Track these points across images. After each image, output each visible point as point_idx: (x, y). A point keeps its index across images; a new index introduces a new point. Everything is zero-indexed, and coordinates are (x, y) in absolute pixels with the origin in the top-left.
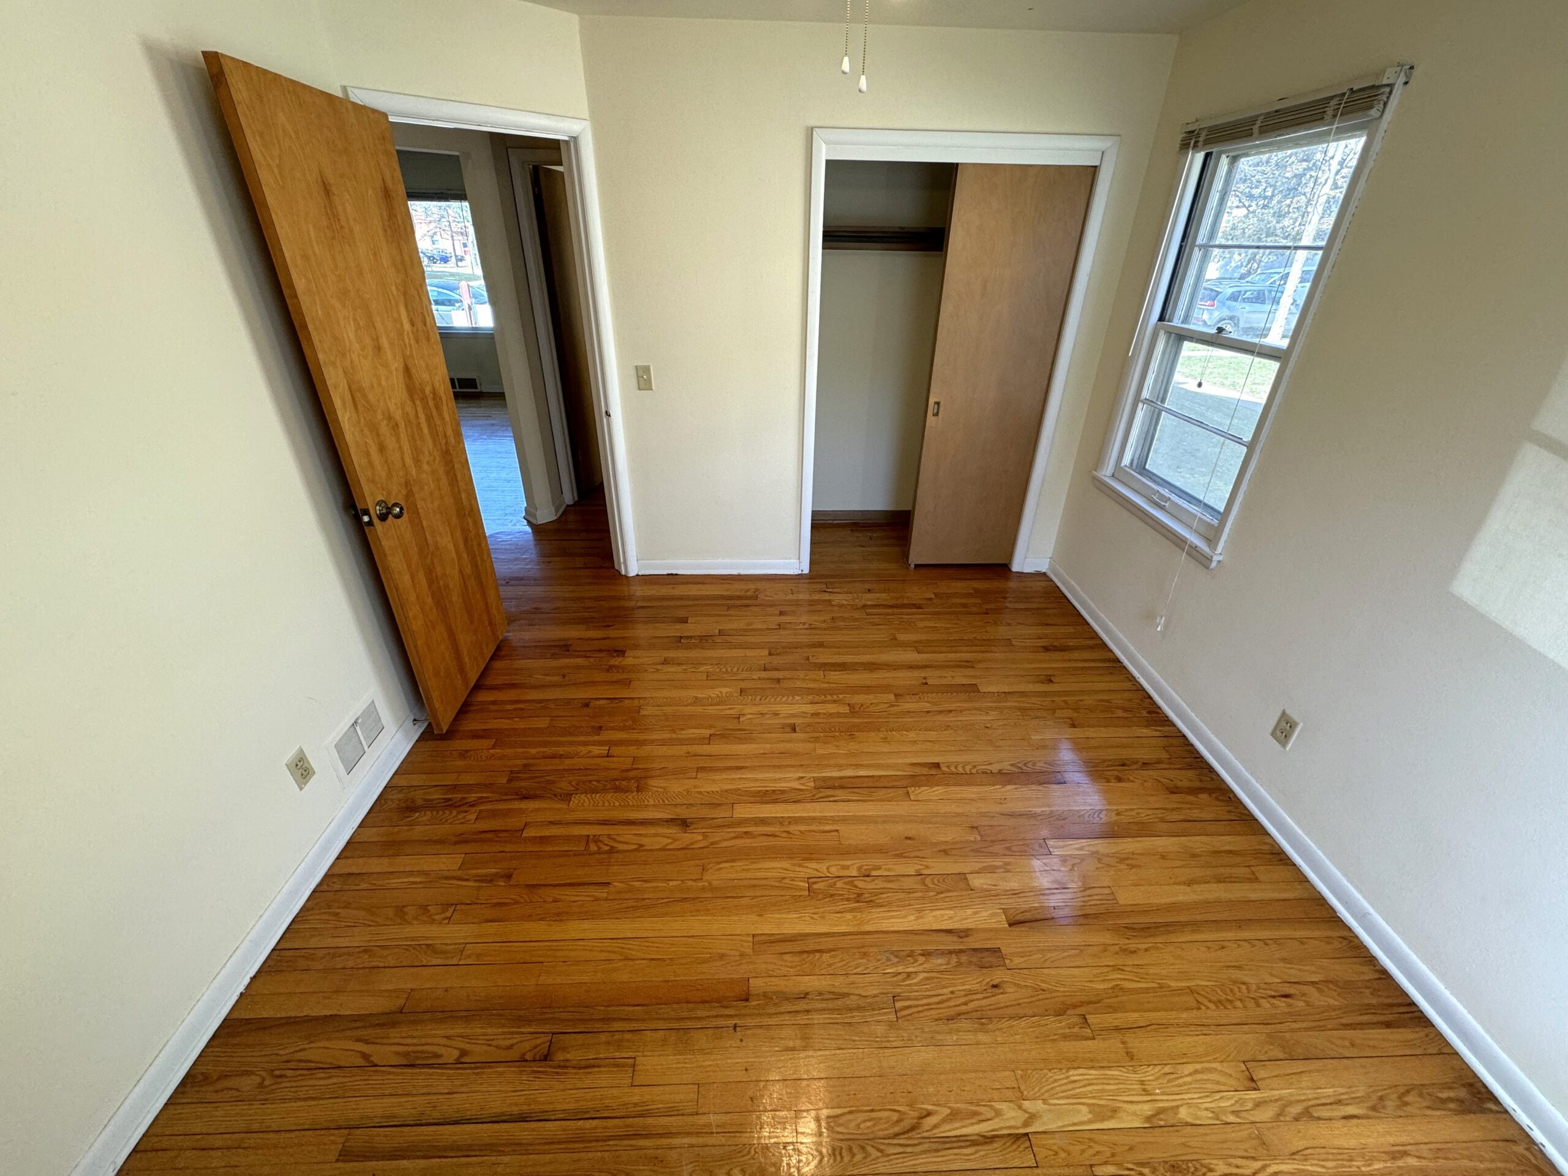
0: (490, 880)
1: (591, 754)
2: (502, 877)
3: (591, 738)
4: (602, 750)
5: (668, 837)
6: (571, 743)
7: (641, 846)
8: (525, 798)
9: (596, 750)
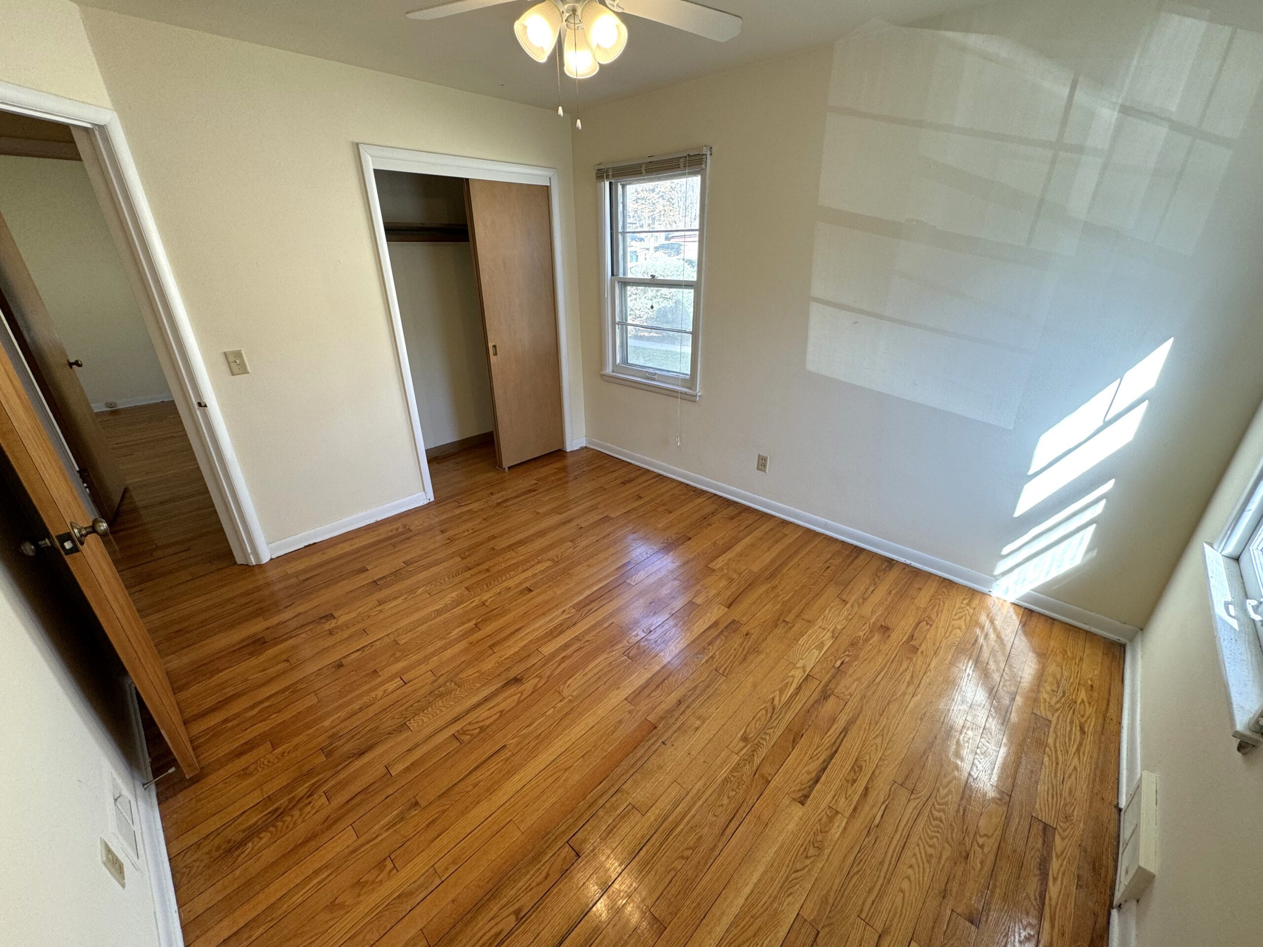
0: (401, 818)
1: (389, 691)
2: (409, 809)
3: (373, 683)
4: (398, 682)
5: (516, 694)
6: (359, 697)
7: (501, 712)
8: (361, 754)
9: (391, 686)
